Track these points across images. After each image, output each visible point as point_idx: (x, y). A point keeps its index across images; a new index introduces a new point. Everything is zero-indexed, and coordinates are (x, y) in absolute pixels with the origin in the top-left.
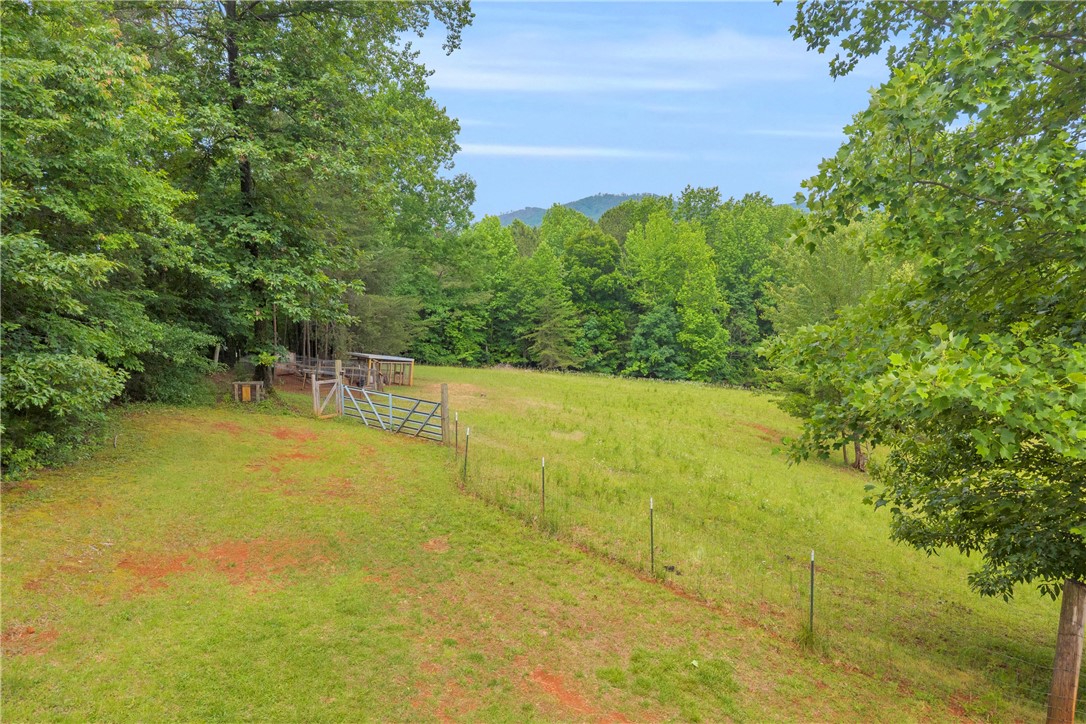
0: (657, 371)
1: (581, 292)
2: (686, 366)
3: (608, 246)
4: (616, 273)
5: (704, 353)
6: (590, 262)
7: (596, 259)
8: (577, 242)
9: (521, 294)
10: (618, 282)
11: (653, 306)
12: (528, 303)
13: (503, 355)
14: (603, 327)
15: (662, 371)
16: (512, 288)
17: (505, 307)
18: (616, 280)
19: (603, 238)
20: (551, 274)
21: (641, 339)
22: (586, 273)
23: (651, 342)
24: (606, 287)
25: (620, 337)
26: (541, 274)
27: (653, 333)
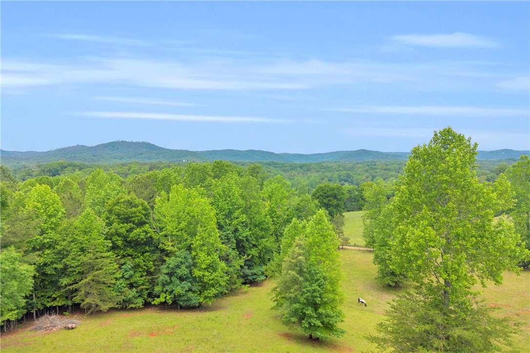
0: (179, 300)
1: (120, 243)
2: (199, 293)
3: (140, 207)
4: (146, 227)
5: (212, 284)
6: (127, 219)
7: (130, 217)
8: (115, 205)
9: (67, 251)
10: (149, 235)
11: (175, 251)
12: (73, 259)
13: (49, 300)
14: (137, 267)
15: (182, 300)
16: (59, 247)
17: (52, 263)
18: (147, 233)
19: (137, 201)
20: (95, 234)
21: (167, 278)
22: (123, 228)
23: (174, 279)
24: (139, 238)
25: (149, 273)
26: (85, 233)
27: (176, 272)
